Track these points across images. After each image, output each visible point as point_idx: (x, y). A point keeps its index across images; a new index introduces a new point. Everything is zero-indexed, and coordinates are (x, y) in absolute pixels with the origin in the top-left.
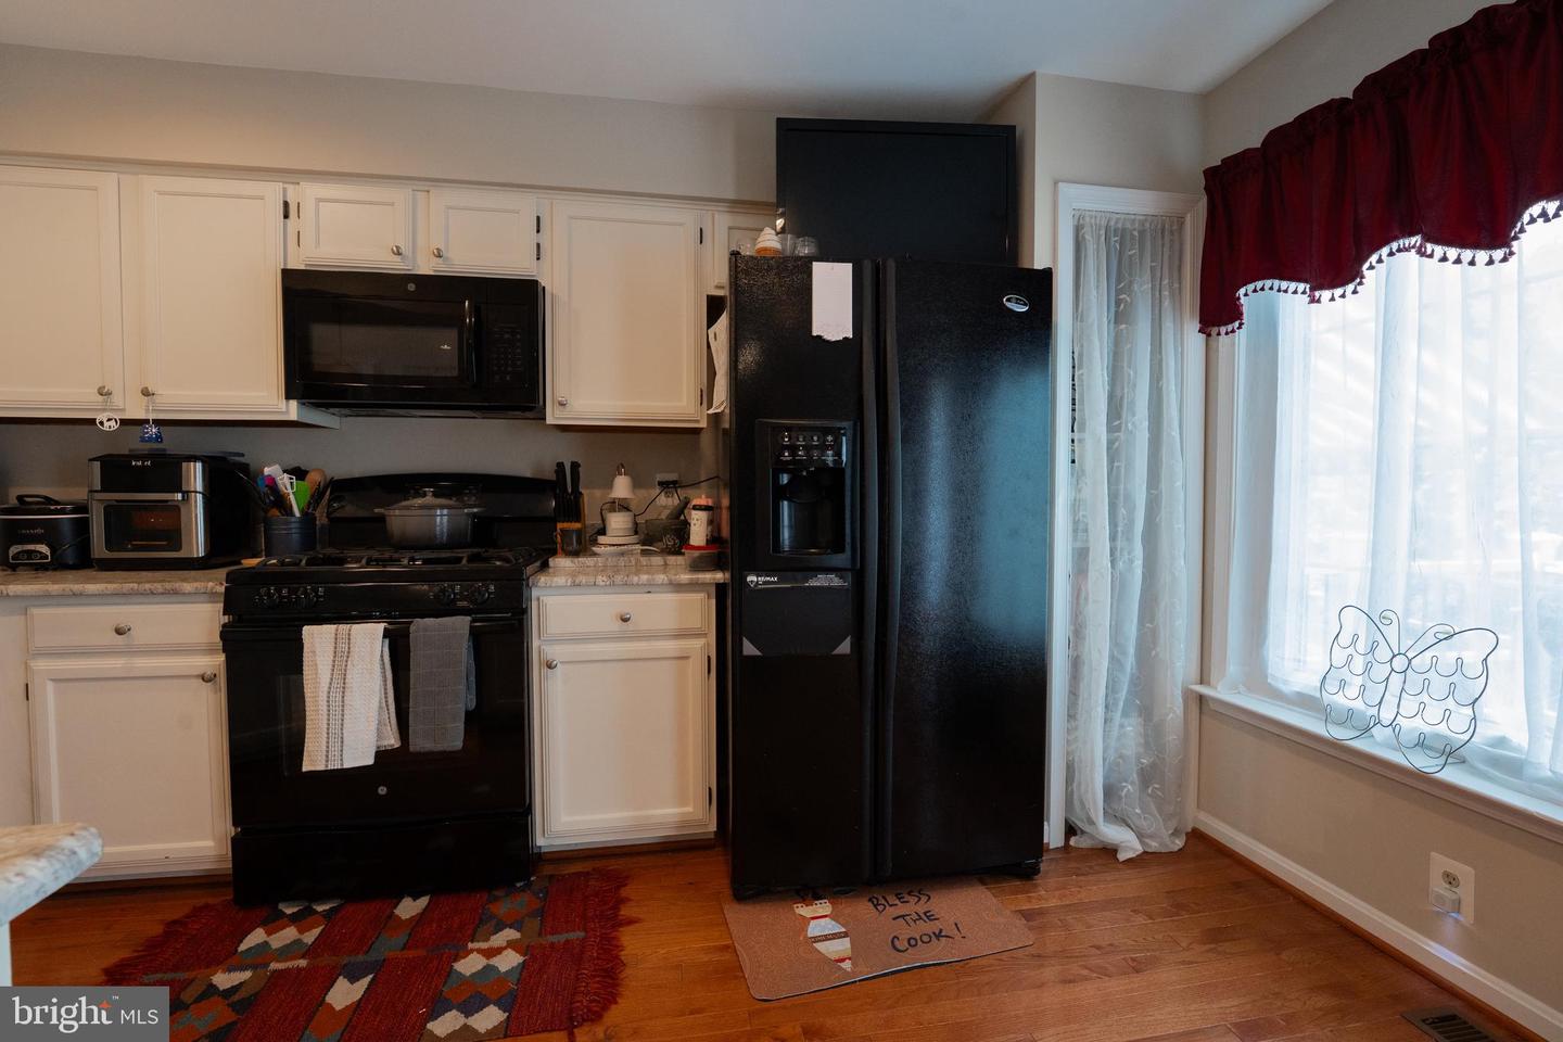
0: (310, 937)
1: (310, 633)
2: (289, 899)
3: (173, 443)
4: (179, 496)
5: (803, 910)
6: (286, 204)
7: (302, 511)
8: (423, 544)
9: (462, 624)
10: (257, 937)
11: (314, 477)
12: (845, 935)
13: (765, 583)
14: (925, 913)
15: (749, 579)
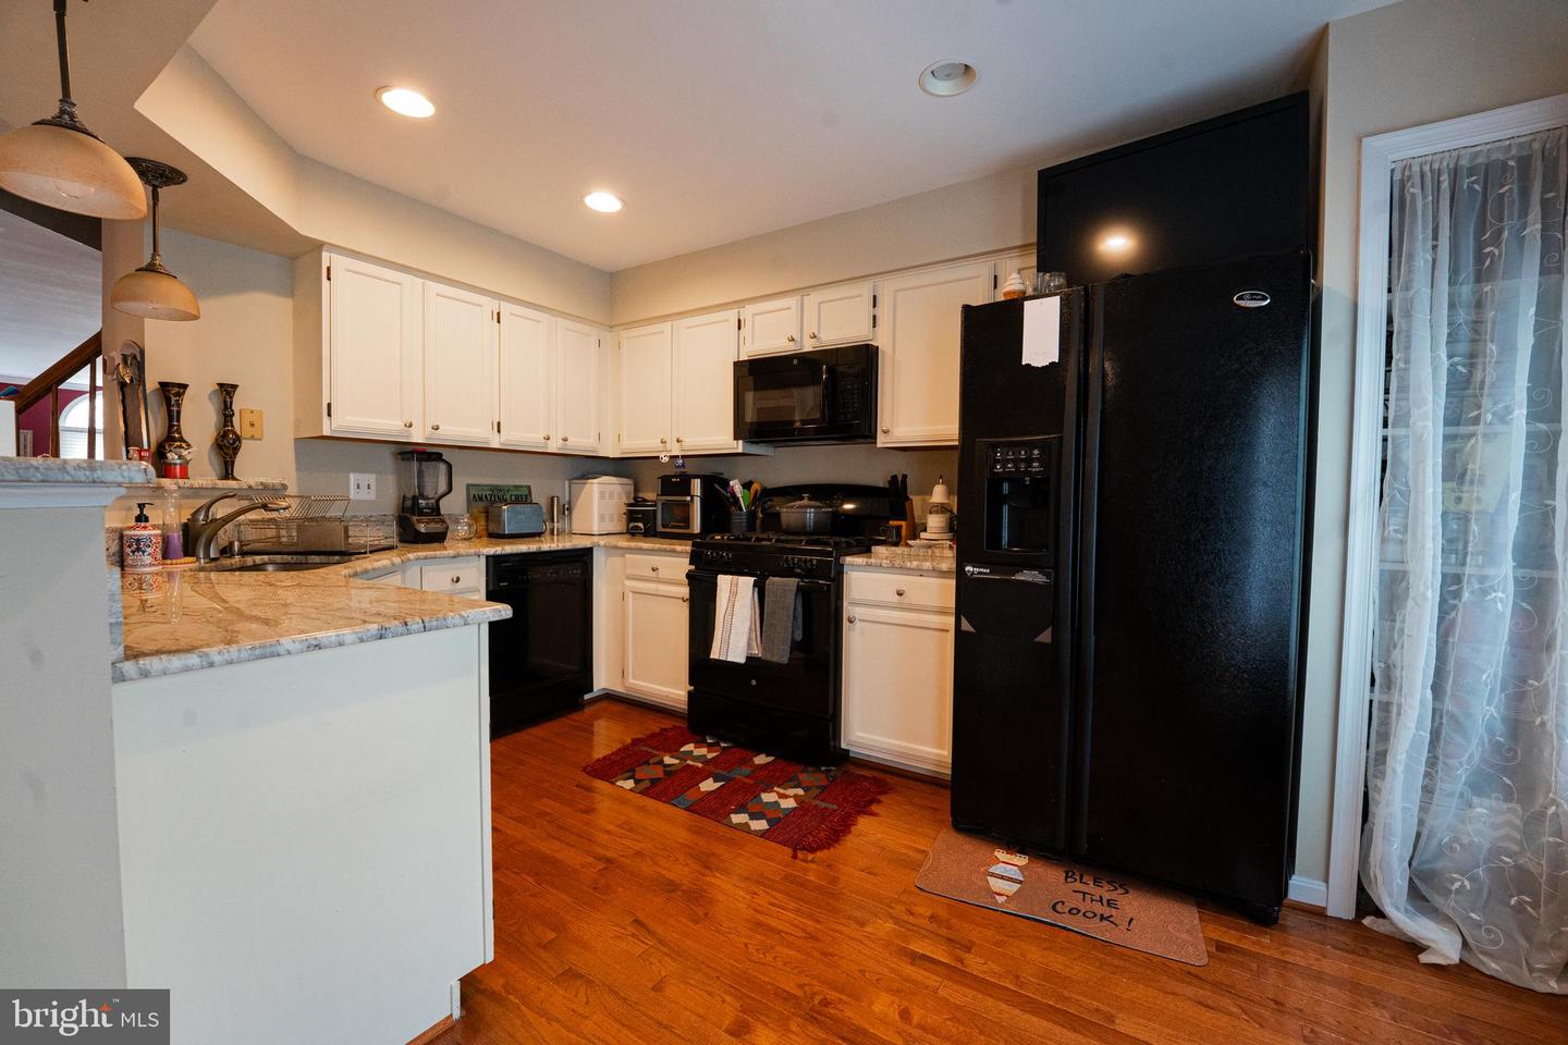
0: (710, 756)
1: (721, 578)
2: (712, 735)
3: (689, 470)
4: (689, 498)
5: (1001, 855)
6: (739, 321)
7: (747, 507)
8: (801, 531)
9: (793, 582)
10: (689, 747)
11: (755, 486)
12: (1021, 882)
13: (980, 573)
14: (1108, 901)
15: (967, 569)
